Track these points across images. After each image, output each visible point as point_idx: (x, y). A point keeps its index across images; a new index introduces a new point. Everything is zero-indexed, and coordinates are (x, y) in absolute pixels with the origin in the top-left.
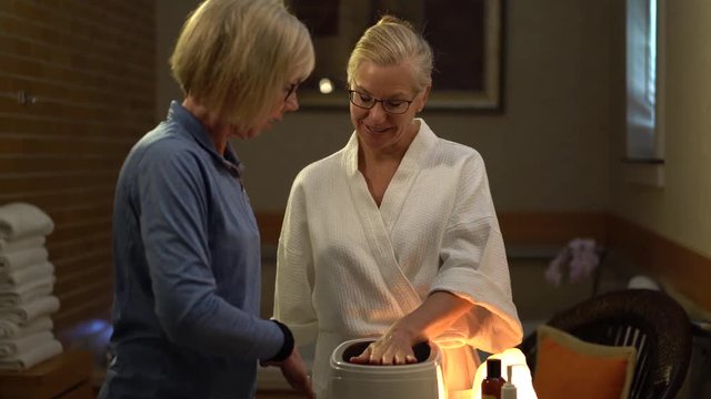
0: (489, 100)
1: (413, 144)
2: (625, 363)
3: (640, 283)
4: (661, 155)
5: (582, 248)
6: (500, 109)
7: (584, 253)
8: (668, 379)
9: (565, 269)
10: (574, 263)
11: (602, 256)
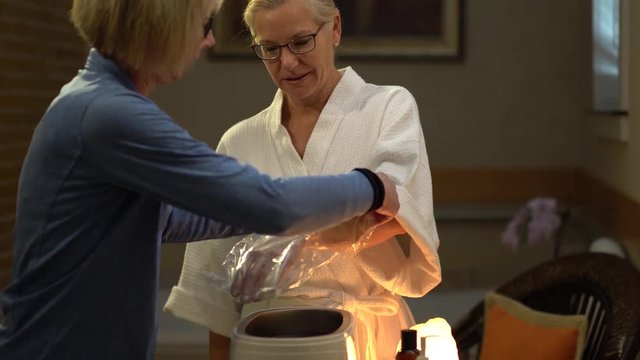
0: (448, 48)
1: (335, 90)
2: (576, 333)
3: (604, 246)
4: (625, 106)
5: (542, 209)
6: (461, 56)
7: (543, 214)
8: (621, 351)
9: (523, 230)
10: (534, 225)
11: (565, 217)
